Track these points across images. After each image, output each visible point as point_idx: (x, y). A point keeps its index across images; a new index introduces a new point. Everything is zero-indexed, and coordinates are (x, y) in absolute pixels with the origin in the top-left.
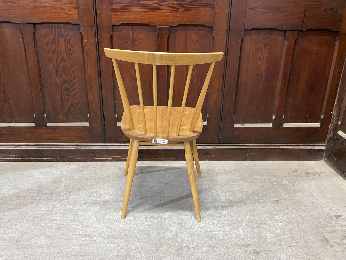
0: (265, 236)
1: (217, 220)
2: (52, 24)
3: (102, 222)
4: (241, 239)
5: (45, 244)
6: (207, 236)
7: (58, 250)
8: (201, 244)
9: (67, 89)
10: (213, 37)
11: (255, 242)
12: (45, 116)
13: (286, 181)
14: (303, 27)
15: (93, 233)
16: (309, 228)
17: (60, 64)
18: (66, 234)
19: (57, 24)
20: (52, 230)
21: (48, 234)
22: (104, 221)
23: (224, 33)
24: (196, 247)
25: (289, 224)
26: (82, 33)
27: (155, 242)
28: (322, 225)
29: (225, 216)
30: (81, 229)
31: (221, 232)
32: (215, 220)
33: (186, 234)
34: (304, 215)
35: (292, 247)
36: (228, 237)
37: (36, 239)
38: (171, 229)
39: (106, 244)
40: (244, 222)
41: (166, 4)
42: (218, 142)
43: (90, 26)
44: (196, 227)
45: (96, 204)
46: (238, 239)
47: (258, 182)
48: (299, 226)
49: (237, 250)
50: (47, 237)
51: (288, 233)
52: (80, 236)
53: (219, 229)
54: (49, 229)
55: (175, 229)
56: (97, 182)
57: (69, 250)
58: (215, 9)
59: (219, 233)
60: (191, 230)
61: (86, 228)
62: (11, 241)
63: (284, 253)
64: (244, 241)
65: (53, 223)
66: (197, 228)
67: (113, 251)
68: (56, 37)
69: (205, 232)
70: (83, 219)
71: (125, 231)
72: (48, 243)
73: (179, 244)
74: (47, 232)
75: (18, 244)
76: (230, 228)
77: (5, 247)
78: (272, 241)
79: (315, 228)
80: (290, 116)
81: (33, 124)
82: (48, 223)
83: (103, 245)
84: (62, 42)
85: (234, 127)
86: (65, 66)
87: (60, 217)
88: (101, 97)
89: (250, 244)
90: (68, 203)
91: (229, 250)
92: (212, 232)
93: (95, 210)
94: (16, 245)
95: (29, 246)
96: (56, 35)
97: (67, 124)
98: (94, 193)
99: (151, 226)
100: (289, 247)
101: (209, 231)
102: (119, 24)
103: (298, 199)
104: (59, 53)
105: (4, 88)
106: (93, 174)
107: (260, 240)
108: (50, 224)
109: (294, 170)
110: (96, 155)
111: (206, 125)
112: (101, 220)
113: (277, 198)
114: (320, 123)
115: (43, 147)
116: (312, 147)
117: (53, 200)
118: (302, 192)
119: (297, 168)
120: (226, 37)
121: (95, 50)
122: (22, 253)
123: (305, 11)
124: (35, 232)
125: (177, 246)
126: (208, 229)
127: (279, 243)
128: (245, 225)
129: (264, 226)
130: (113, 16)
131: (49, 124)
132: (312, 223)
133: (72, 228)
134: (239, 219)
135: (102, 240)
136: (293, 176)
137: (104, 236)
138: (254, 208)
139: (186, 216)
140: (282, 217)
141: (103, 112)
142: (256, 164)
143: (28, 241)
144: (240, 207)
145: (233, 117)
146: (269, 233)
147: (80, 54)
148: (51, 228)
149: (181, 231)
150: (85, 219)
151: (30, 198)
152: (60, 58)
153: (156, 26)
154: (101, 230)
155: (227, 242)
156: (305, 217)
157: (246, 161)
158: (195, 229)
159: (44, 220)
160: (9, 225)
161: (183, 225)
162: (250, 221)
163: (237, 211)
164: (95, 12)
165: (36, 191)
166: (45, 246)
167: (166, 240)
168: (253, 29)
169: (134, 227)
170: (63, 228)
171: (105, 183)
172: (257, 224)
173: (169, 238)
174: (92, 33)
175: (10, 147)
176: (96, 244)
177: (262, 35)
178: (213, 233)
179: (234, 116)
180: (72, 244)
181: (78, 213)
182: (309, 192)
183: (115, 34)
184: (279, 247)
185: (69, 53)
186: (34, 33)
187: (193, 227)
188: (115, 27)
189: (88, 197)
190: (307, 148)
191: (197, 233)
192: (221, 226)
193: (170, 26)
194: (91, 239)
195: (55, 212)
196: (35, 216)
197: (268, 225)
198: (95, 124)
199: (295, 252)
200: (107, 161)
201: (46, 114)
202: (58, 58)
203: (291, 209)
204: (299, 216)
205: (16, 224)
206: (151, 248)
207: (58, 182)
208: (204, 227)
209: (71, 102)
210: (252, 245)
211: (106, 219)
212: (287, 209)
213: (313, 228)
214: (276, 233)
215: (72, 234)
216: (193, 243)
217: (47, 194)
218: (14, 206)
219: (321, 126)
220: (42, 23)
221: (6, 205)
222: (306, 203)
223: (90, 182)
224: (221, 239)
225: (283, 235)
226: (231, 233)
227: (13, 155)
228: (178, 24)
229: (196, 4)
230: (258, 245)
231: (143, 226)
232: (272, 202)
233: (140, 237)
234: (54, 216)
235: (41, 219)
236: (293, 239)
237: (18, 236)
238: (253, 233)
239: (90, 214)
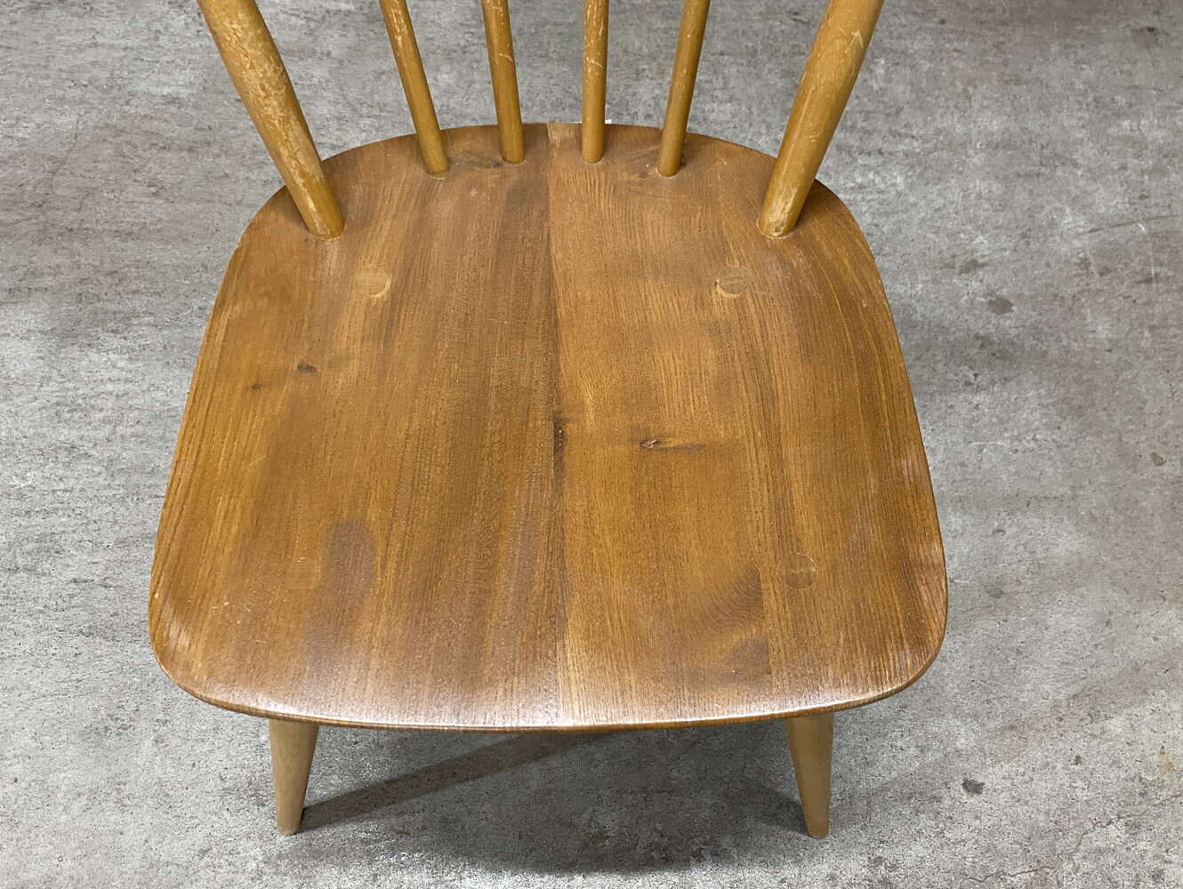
0: (1052, 225)
1: (859, 131)
3: (368, 121)
4: (948, 236)
5: (147, 221)
11: (1004, 253)
18: (227, 176)
20: (169, 156)
21: (152, 174)
22: (376, 117)
29: (899, 111)
31: (868, 198)
35: (1154, 285)
36: (894, 224)
37: (111, 196)
40: (978, 144)
46: (936, 232)
50: (153, 190)
51: (1153, 209)
53: (859, 180)
54: (154, 151)
59: (859, 197)
62: (14, 203)
63: (1108, 314)
64: (958, 242)
72: (160, 220)
74: (148, 162)
75: (42, 218)
76: (910, 174)
78: (1075, 252)
89: (981, 261)
93: (334, 54)
100: (1141, 282)
107: (1028, 243)
108: (156, 123)
113: (1156, 18)
122: (68, 261)
127: (1104, 262)
128: (975, 160)
129: (1059, 173)
138: (1035, 69)
139: (729, 105)
140: (1151, 126)
143: (81, 203)
144: (975, 59)
146: (1073, 209)
148: (161, 145)
155: (887, 249)
159: (128, 103)
162: (1003, 138)
163: (958, 83)
170: (208, 144)
172: (1029, 158)
184: (1096, 282)
192: (872, 161)
195: (166, 59)
196: (88, 75)
197: (1078, 168)
199: (1158, 309)
205: (18, 119)
210: (987, 268)
211: (385, 105)
214: (1103, 210)
215: (250, 175)
225: (1131, 223)
226: (912, 199)
230: (1011, 266)
232: (1125, 40)
234: (164, 78)
235: (115, 92)
236: (1169, 246)
237: (38, 177)
238: (1003, 205)
239: (314, 73)
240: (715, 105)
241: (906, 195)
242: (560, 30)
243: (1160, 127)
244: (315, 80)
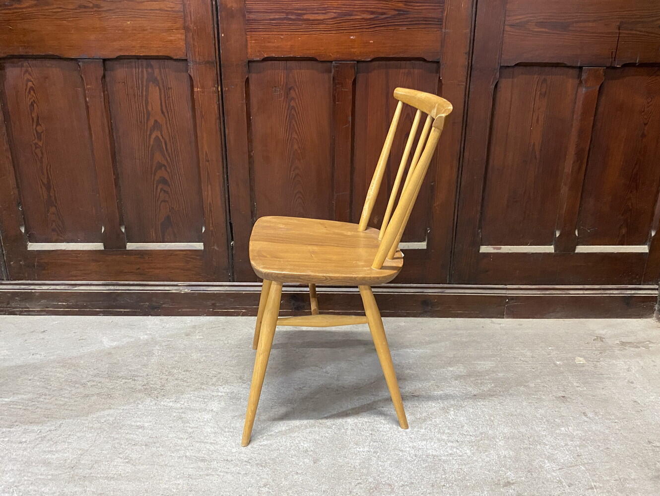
0: (541, 467)
1: (446, 434)
2: (136, 60)
3: (228, 434)
4: (494, 472)
5: (122, 473)
6: (427, 465)
7: (146, 486)
8: (416, 480)
9: (164, 181)
10: (440, 81)
11: (522, 479)
12: (123, 230)
13: (581, 359)
14: (616, 60)
15: (212, 454)
16: (628, 453)
17: (150, 135)
18: (162, 455)
19: (146, 59)
20: (136, 447)
21: (127, 455)
22: (231, 432)
23: (462, 73)
24: (407, 485)
25: (588, 443)
26: (192, 75)
27: (328, 475)
28: (655, 447)
29: (463, 427)
30: (189, 446)
31: (455, 458)
32: (444, 433)
33: (388, 459)
34: (617, 427)
35: (595, 490)
36: (469, 468)
37: (106, 463)
38: (358, 449)
39: (235, 476)
40: (500, 438)
41: (351, 19)
42: (448, 282)
43: (208, 62)
44: (407, 446)
45: (217, 398)
46: (489, 471)
47: (527, 359)
48: (608, 448)
49: (486, 492)
50: (127, 460)
51: (585, 460)
52: (186, 460)
53: (450, 452)
54: (129, 446)
55: (366, 449)
56: (218, 355)
57: (167, 487)
58: (444, 28)
59: (451, 458)
60: (397, 453)
61: (198, 444)
62: (60, 467)
64: (499, 475)
65: (136, 434)
66: (408, 449)
67: (249, 489)
68: (145, 83)
69: (424, 456)
70: (192, 428)
71: (272, 450)
72: (128, 472)
73: (374, 480)
74: (126, 450)
75: (72, 472)
76: (472, 449)
77: (50, 477)
78: (554, 478)
79: (639, 454)
80: (589, 231)
81: (99, 246)
82: (127, 433)
83: (229, 477)
84: (155, 94)
85: (480, 252)
86: (161, 137)
87: (150, 422)
88: (227, 196)
89: (512, 482)
90: (164, 396)
91: (470, 493)
92: (437, 456)
93: (214, 410)
94: (69, 475)
95: (92, 476)
96: (145, 80)
97: (164, 246)
98: (212, 376)
99: (321, 443)
100: (589, 489)
101: (433, 455)
102: (262, 58)
103: (604, 395)
104: (149, 114)
105: (48, 178)
106: (211, 341)
107: (532, 474)
108: (132, 435)
109: (597, 337)
110: (217, 305)
111: (426, 248)
112: (227, 430)
113: (564, 393)
114: (648, 246)
115: (118, 288)
116: (633, 292)
117: (137, 389)
118: (612, 380)
119: (604, 333)
120: (465, 80)
121: (216, 107)
122: (80, 490)
123: (619, 30)
124: (103, 450)
125: (371, 483)
126: (428, 452)
127: (569, 481)
128: (500, 443)
129: (539, 447)
130: (251, 43)
131: (130, 246)
132: (633, 443)
133: (171, 445)
134: (490, 432)
135: (229, 468)
136: (595, 349)
137: (232, 461)
138: (518, 411)
140: (574, 430)
141: (231, 224)
142: (521, 325)
143: (92, 467)
144: (492, 408)
145: (478, 234)
146: (549, 461)
147: (189, 115)
148: (134, 443)
149: (378, 454)
150: (197, 428)
151: (95, 385)
152: (152, 122)
153: (331, 62)
154: (226, 449)
155: (467, 478)
156: (619, 430)
157: (503, 318)
158: (405, 451)
159: (121, 428)
160: (57, 435)
161: (382, 442)
162: (510, 435)
163: (486, 416)
164: (216, 36)
165: (105, 372)
166: (122, 477)
167: (348, 471)
168: (517, 65)
169: (288, 444)
170: (155, 443)
171: (233, 358)
172: (524, 442)
173: (354, 467)
174: (211, 76)
175: (58, 287)
176: (218, 475)
177: (536, 76)
178: (439, 459)
179: (480, 231)
180: (173, 474)
181: (183, 415)
182: (627, 380)
183: (253, 77)
184: (568, 489)
185: (168, 112)
186: (104, 77)
187: (400, 446)
188: (254, 64)
189: (202, 384)
190: (623, 293)
191: (409, 458)
192: (455, 445)
193: (358, 62)
194: (208, 466)
195: (140, 413)
196: (104, 419)
197: (546, 445)
198: (216, 244)
200: (237, 314)
201: (124, 227)
202: (147, 121)
203: (590, 415)
204: (607, 429)
205: (70, 435)
206: (320, 485)
207: (146, 356)
208: (421, 447)
209: (170, 204)
210: (516, 485)
211: (236, 428)
212: (584, 413)
213: (635, 453)
214: (562, 461)
215: (172, 454)
216: (401, 478)
217: (126, 379)
218: (66, 400)
219: (650, 250)
220: (119, 58)
221: (51, 398)
222: (621, 402)
223: (205, 356)
224: (455, 472)
225: (576, 465)
226: (475, 459)
227: (64, 304)
228: (372, 57)
229: (407, 18)
230: (526, 484)
231: (305, 442)
232: (553, 400)
233: (300, 464)
234: (138, 419)
235: (116, 424)
236: (597, 474)
237: (74, 457)
238: (517, 460)
239: (205, 417)
240: (382, 425)
241: (472, 457)
242: (312, 400)
243: (578, 430)
244: (206, 420)
